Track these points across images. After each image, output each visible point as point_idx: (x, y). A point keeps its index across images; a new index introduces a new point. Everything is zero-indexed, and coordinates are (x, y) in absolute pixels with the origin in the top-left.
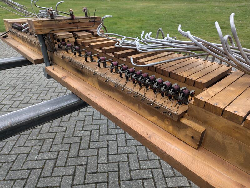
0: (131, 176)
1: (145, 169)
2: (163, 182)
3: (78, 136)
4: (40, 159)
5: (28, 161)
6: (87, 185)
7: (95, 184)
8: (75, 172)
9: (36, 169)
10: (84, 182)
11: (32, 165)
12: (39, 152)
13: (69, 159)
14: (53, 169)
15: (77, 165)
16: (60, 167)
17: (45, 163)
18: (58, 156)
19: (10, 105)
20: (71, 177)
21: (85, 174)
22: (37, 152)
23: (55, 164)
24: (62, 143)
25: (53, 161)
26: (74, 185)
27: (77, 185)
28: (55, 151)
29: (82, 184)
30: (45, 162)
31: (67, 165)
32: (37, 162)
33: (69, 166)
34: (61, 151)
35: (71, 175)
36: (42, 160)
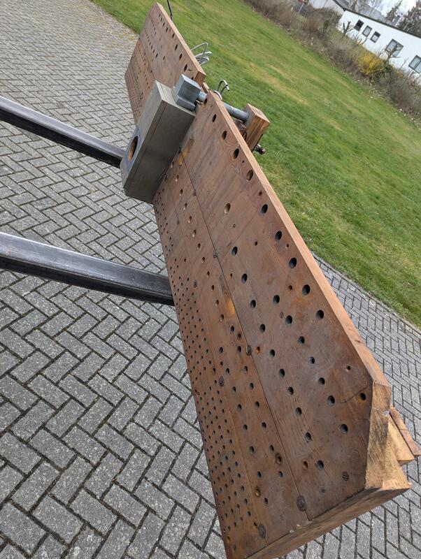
0: (125, 428)
1: (153, 436)
2: (162, 476)
3: (104, 310)
4: (29, 300)
5: (12, 290)
6: (58, 389)
7: (69, 397)
8: (57, 358)
9: (13, 310)
10: (58, 382)
11: (11, 300)
12: (35, 290)
13: (65, 333)
14: (34, 329)
15: (69, 351)
16: (45, 333)
17: (29, 312)
18: (55, 315)
19: (52, 182)
20: (48, 361)
21: (69, 373)
22: (32, 287)
23: (42, 324)
24: (76, 300)
25: (43, 318)
26: (42, 374)
27: (45, 377)
28: (57, 306)
29: (53, 383)
30: (32, 310)
31: (56, 339)
32: (21, 300)
33: (57, 342)
34: (64, 311)
35: (49, 357)
36: (29, 303)
